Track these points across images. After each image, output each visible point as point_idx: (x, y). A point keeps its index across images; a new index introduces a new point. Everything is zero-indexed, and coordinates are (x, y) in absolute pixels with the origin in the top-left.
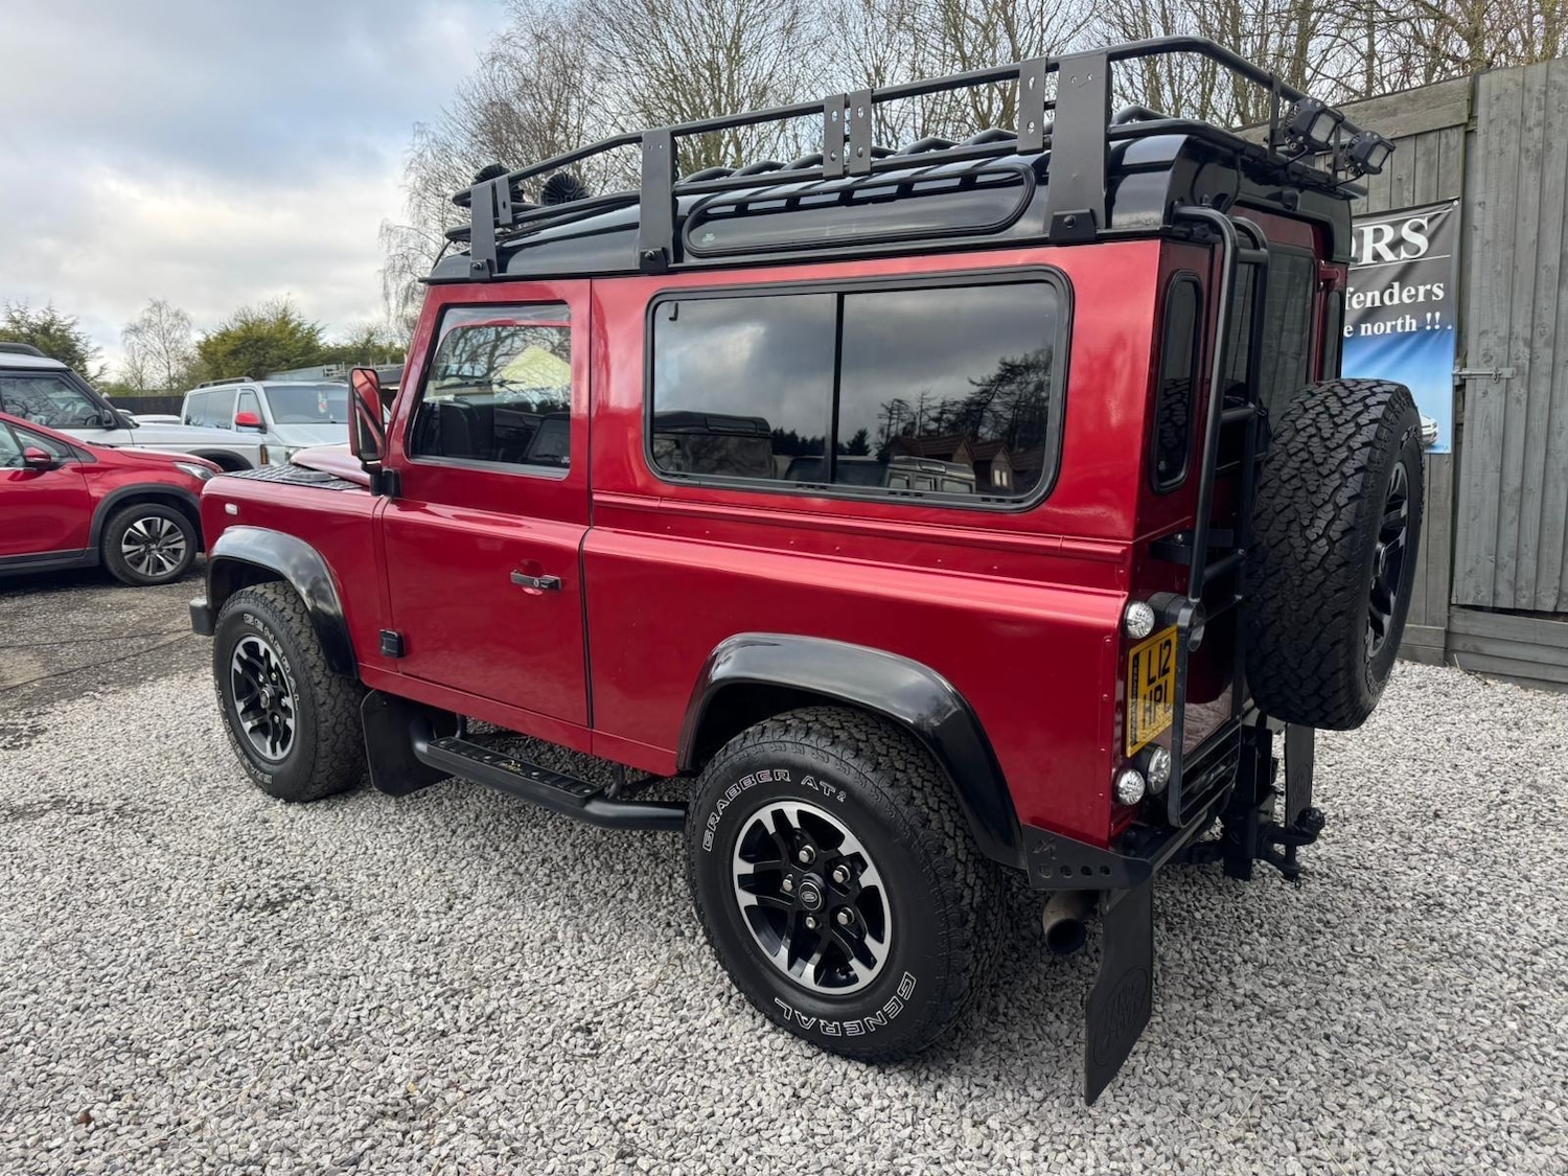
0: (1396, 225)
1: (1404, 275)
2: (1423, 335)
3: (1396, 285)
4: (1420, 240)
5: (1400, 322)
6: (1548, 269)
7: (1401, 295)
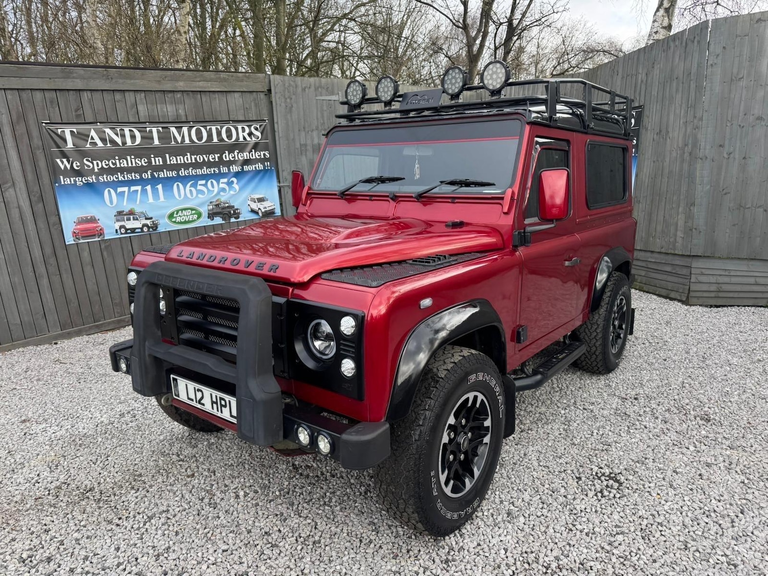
0: (249, 126)
1: (256, 147)
2: (265, 171)
3: (253, 150)
4: (258, 134)
5: (257, 165)
6: (298, 149)
7: (255, 155)
